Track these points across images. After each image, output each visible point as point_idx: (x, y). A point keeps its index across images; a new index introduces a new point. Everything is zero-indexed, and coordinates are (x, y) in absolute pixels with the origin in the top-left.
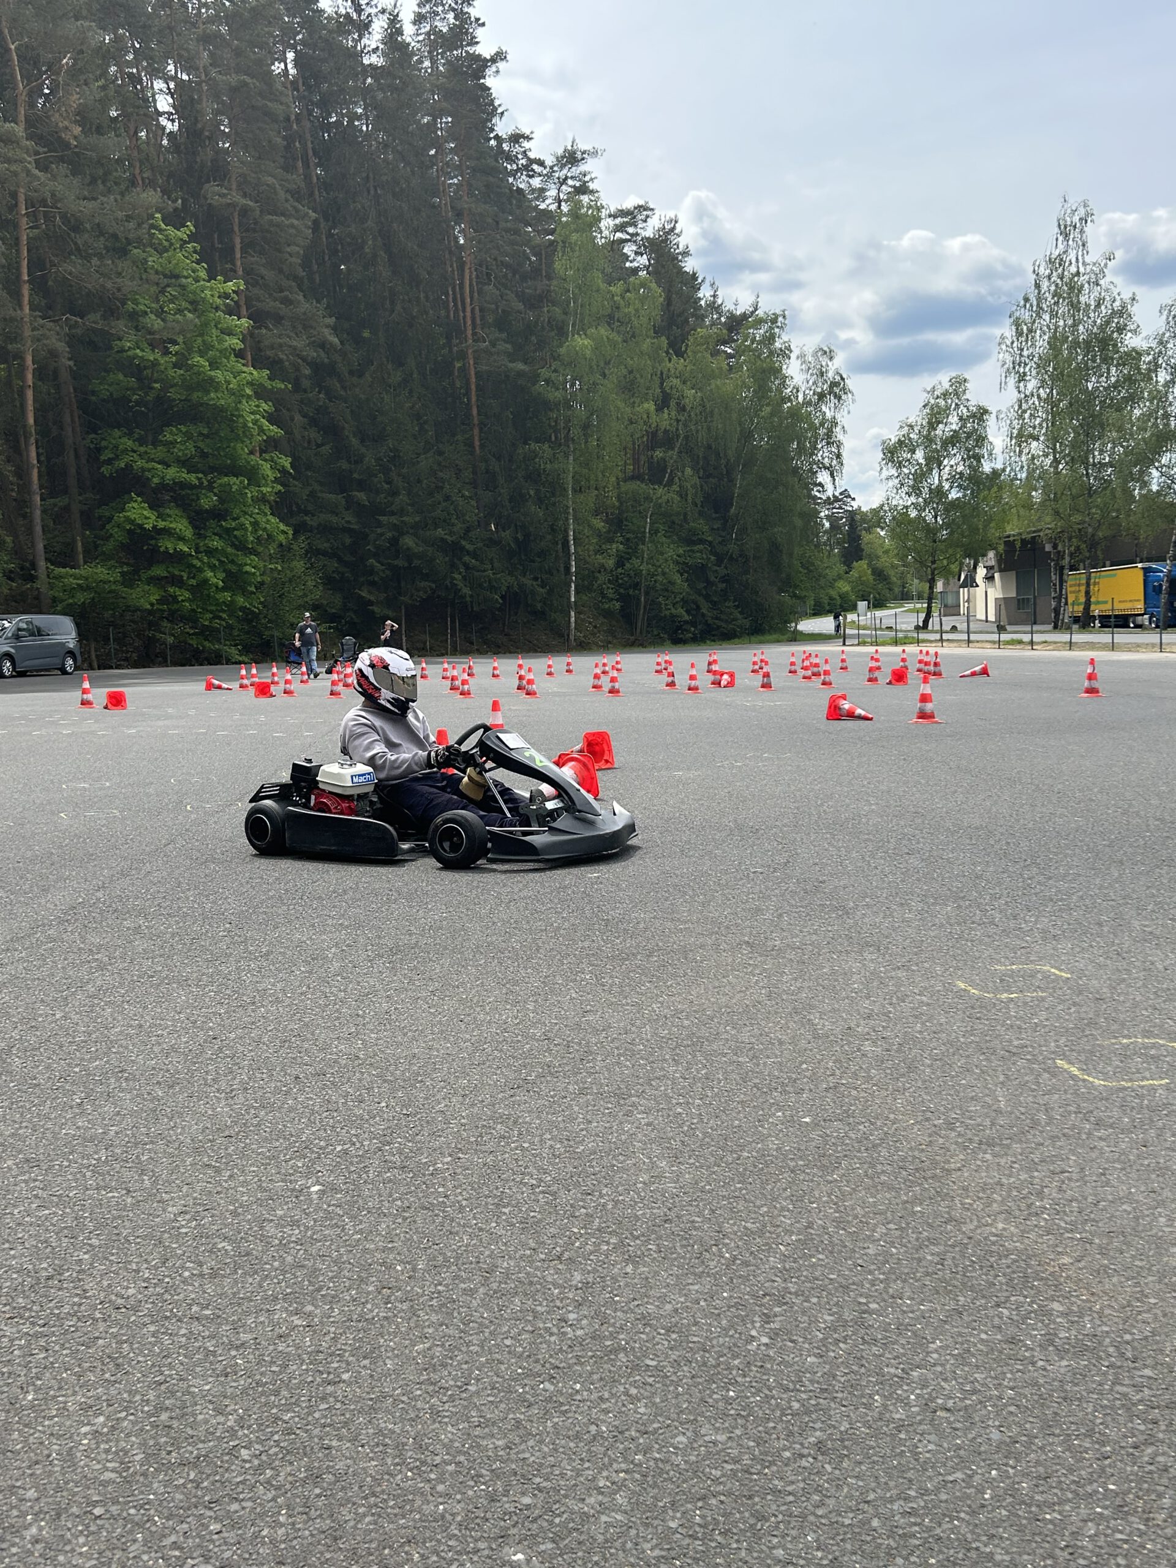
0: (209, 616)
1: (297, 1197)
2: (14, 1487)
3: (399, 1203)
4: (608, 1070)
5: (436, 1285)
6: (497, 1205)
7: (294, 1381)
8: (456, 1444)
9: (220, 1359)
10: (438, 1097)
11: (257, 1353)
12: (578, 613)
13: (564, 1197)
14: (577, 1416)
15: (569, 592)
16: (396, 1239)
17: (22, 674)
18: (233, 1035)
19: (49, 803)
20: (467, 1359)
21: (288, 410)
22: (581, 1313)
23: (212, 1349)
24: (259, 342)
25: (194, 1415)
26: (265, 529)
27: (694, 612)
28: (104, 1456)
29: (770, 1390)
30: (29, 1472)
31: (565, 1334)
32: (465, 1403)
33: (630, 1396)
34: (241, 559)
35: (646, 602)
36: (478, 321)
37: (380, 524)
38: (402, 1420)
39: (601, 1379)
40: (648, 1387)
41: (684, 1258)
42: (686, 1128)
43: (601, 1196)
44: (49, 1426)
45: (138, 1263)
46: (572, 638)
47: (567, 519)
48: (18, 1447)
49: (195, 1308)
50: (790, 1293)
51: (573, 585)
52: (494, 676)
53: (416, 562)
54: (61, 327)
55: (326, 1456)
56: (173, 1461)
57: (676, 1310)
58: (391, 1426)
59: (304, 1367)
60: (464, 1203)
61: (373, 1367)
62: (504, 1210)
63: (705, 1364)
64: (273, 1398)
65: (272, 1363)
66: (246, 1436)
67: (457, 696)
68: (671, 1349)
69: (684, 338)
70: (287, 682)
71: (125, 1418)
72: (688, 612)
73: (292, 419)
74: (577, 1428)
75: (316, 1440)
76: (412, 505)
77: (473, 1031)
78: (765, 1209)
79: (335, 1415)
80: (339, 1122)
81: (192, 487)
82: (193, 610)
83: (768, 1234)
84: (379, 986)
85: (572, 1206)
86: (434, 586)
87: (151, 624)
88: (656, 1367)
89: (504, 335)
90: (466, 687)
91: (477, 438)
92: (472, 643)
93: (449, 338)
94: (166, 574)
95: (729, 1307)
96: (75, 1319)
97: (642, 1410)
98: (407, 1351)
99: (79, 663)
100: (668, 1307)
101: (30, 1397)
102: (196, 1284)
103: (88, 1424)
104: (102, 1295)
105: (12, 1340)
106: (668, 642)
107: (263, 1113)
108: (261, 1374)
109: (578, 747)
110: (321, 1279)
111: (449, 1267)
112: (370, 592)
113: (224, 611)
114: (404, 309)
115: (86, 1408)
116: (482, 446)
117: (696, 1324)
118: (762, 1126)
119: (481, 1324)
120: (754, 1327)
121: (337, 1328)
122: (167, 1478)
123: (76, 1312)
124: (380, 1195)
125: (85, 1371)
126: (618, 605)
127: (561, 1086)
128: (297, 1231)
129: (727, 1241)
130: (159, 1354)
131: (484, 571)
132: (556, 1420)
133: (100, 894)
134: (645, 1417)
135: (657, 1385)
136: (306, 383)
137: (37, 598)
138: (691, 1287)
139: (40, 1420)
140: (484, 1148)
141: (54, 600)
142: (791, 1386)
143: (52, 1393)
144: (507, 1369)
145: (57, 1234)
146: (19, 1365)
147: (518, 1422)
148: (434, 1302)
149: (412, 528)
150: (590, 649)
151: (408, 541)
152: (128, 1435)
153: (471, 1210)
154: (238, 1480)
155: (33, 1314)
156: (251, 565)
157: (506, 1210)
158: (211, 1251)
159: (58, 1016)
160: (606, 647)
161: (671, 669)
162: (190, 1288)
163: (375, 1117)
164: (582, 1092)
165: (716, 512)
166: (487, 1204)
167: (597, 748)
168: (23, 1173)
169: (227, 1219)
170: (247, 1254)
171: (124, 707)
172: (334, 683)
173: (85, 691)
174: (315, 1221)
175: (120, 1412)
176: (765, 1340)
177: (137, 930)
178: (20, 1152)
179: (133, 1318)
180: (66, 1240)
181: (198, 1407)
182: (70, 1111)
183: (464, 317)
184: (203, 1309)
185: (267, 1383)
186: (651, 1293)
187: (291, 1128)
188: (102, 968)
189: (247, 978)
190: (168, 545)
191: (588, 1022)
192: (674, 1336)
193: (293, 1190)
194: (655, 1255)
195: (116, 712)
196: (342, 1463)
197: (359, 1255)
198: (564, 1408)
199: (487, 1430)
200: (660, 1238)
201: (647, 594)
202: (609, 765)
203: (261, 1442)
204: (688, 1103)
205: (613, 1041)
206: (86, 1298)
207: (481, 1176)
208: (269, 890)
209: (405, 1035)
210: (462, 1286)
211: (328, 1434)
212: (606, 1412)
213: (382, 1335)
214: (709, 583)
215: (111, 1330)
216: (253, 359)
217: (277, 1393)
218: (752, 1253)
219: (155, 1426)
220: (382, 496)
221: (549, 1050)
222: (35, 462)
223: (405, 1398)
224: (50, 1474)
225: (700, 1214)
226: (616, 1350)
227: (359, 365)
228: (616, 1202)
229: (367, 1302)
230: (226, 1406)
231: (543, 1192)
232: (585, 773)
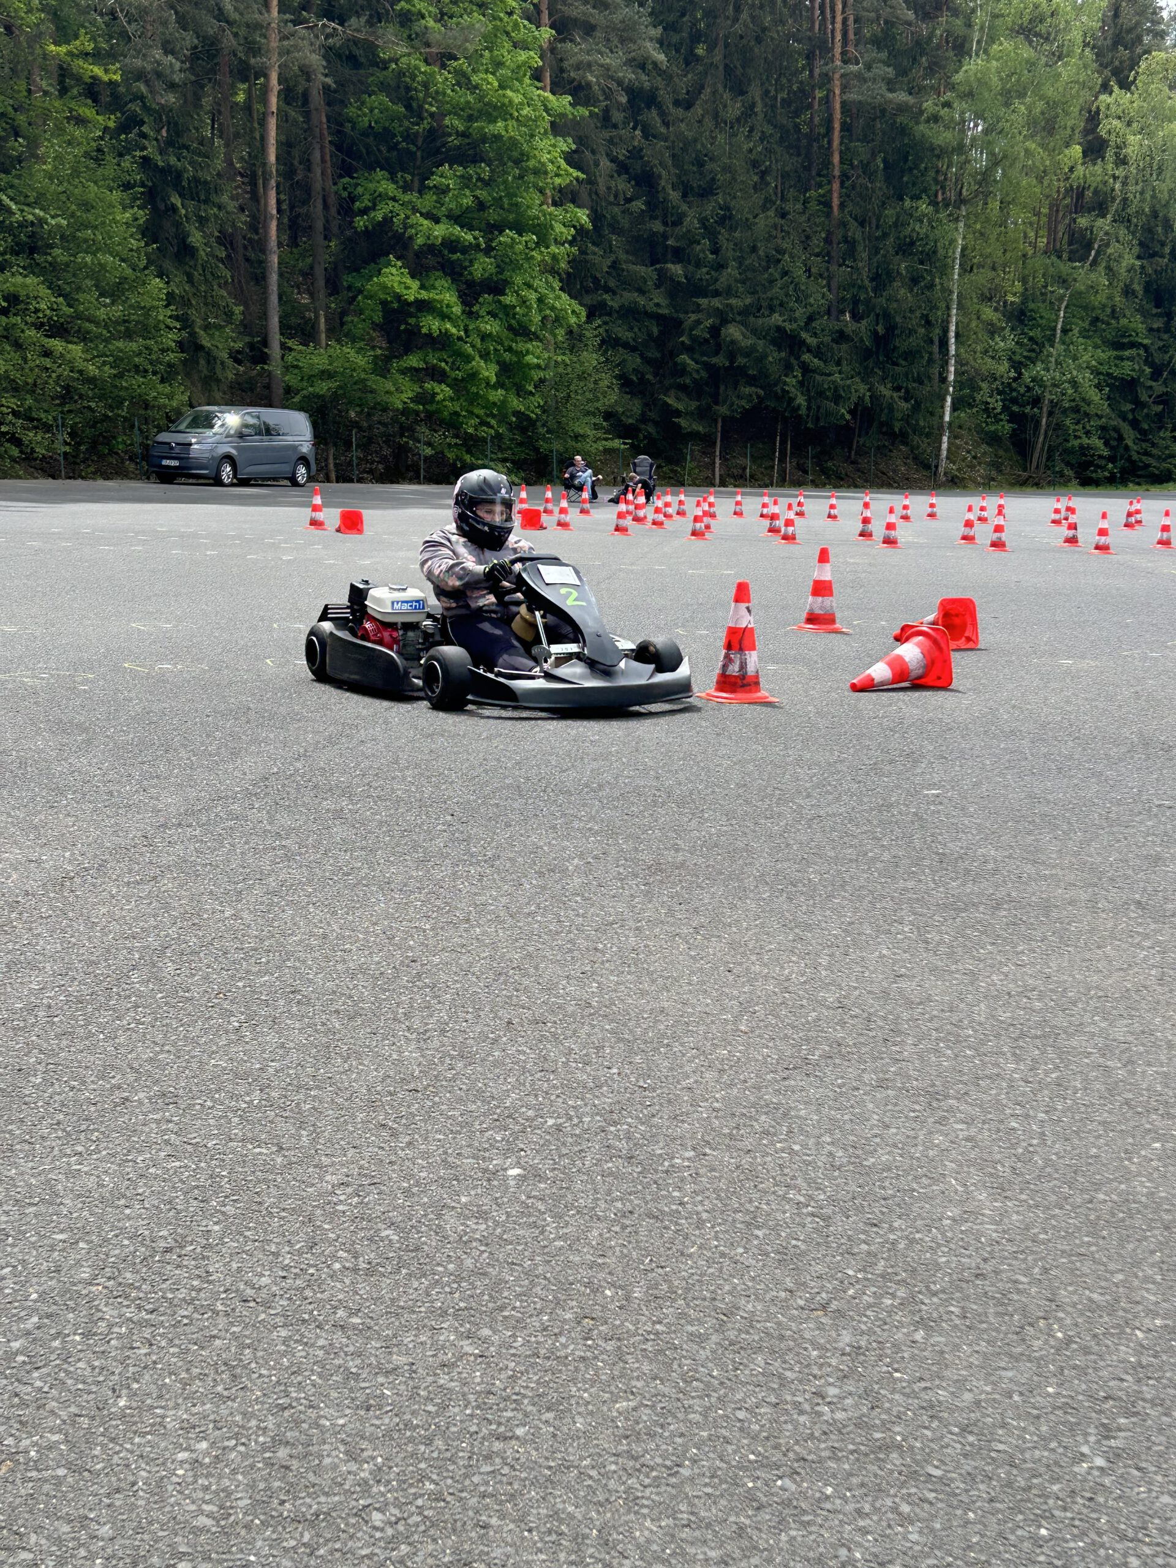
0: (474, 421)
1: (489, 1180)
2: (86, 1518)
3: (619, 1205)
4: (921, 1058)
5: (654, 1323)
6: (748, 1224)
7: (453, 1429)
8: (655, 1547)
9: (363, 1385)
10: (687, 1068)
11: (411, 1383)
12: (954, 437)
13: (839, 1224)
14: (823, 1531)
15: (943, 407)
16: (610, 1254)
17: (244, 483)
18: (436, 960)
19: (255, 646)
20: (683, 1429)
21: (593, 152)
22: (846, 1388)
23: (354, 1370)
24: (561, 60)
25: (321, 1457)
26: (553, 308)
27: (1114, 443)
28: (200, 1495)
29: (1100, 1535)
30: (106, 1501)
31: (819, 1414)
32: (674, 1492)
33: (900, 1514)
34: (521, 346)
35: (1048, 425)
36: (851, 36)
37: (698, 309)
38: (587, 1502)
39: (862, 1485)
40: (926, 1506)
41: (997, 1330)
42: (1020, 1151)
43: (892, 1229)
44: (139, 1445)
45: (278, 1244)
46: (941, 470)
47: (948, 308)
48: (98, 1467)
49: (341, 1313)
50: (1144, 1400)
51: (949, 399)
52: (830, 516)
53: (741, 361)
54: (317, 37)
55: (481, 1537)
56: (285, 1514)
57: (978, 1403)
58: (571, 1509)
59: (468, 1412)
60: (705, 1216)
61: (557, 1423)
62: (757, 1232)
63: (1009, 1484)
64: (422, 1448)
65: (428, 1399)
66: (383, 1495)
67: (777, 539)
68: (965, 1456)
69: (1134, 63)
70: (563, 511)
71: (234, 1448)
72: (1106, 444)
73: (597, 164)
74: (821, 1549)
75: (471, 1513)
76: (744, 282)
77: (743, 986)
78: (1120, 1277)
79: (501, 1482)
80: (555, 1087)
81: (465, 250)
82: (456, 414)
83: (1121, 1313)
84: (627, 914)
85: (849, 1238)
86: (761, 392)
87: (403, 430)
88: (940, 1478)
89: (884, 55)
90: (790, 529)
91: (835, 195)
92: (806, 472)
93: (810, 57)
94: (422, 365)
95: (1055, 1408)
96: (191, 1308)
97: (914, 1537)
98: (605, 1409)
99: (313, 473)
100: (968, 1397)
101: (122, 1403)
102: (347, 1281)
103: (186, 1449)
104: (229, 1280)
105: (111, 1326)
106: (1075, 482)
107: (460, 1065)
108: (413, 1413)
109: (931, 618)
110: (506, 1294)
111: (674, 1300)
112: (678, 399)
113: (493, 416)
114: (752, 17)
115: (188, 1427)
116: (842, 206)
117: (1004, 1425)
118: (1130, 1159)
119: (708, 1385)
120: (1087, 1442)
121: (518, 1363)
122: (274, 1536)
123: (193, 1299)
124: (596, 1192)
125: (192, 1379)
126: (1008, 427)
127: (852, 1073)
128: (484, 1227)
129: (1061, 1315)
130: (288, 1368)
131: (829, 375)
132: (793, 1533)
133: (299, 765)
134: (917, 1548)
135: (940, 1505)
136: (617, 116)
137: (268, 387)
138: (1003, 1373)
139: (129, 1435)
140: (739, 1144)
141: (288, 390)
142: (1130, 1533)
143: (149, 1401)
144: (735, 1452)
145: (185, 1193)
146: (114, 1359)
147: (742, 1528)
148: (648, 1346)
149: (739, 314)
150: (965, 487)
151: (733, 332)
152: (234, 1472)
153: (713, 1227)
154: (364, 1552)
155: (141, 1295)
156: (535, 354)
157: (760, 1233)
158: (371, 1239)
159: (227, 914)
160: (988, 485)
161: (1073, 519)
162: (338, 1285)
163: (601, 1087)
164: (882, 1084)
165: (1157, 306)
166: (734, 1221)
167: (957, 621)
168: (155, 1111)
169: (396, 1197)
170: (417, 1249)
171: (360, 531)
172: (621, 515)
173: (316, 508)
174: (508, 1214)
175: (229, 1439)
176: (1100, 1462)
177: (338, 814)
178: (156, 1082)
179: (263, 1316)
180: (195, 1203)
181: (326, 1447)
182: (224, 1037)
183: (833, 31)
184: (351, 1315)
185: (418, 1426)
186: (947, 1373)
187: (493, 1089)
188: (288, 857)
189: (463, 886)
190: (432, 324)
191: (900, 991)
192: (971, 1438)
193: (485, 1171)
194: (958, 1322)
195: (352, 538)
196: (499, 1551)
197: (558, 1269)
198: (806, 1518)
199: (697, 1533)
200: (966, 1298)
201: (1050, 414)
202: (971, 645)
203: (399, 1506)
204: (1027, 1116)
205: (931, 1020)
206: (210, 1282)
207: (732, 1182)
208: (506, 777)
209: (653, 981)
210: (689, 1328)
211: (487, 1508)
212: (865, 1531)
213: (574, 1380)
214: (1139, 404)
215: (234, 1329)
216: (553, 83)
217: (429, 1441)
218: (1095, 1336)
219: (269, 1464)
220: (704, 270)
221: (843, 1023)
222: (274, 212)
223: (593, 1473)
224: (133, 1507)
225: (1027, 1272)
226: (888, 1447)
227: (688, 93)
228: (912, 1242)
229: (560, 1334)
230: (362, 1450)
231: (813, 1215)
232: (937, 653)
